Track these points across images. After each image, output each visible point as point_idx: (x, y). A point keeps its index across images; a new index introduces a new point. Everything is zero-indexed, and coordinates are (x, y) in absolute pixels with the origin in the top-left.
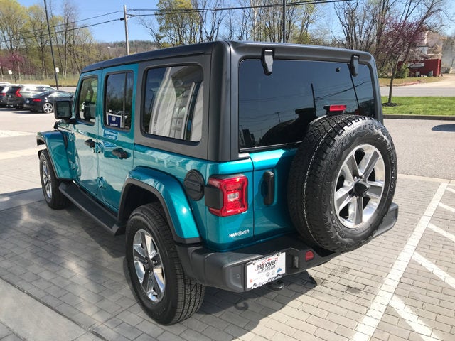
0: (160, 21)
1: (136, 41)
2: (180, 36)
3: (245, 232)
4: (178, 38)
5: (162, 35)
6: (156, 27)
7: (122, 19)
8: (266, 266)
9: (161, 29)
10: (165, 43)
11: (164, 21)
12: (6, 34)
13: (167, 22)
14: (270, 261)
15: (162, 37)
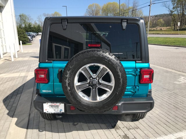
0: (174, 4)
1: (164, 14)
2: (183, 10)
3: (49, 91)
4: (182, 11)
5: (174, 11)
6: (171, 7)
7: (149, 6)
8: (54, 106)
9: (174, 8)
10: (174, 14)
11: (176, 4)
12: (112, 14)
13: (177, 5)
14: (56, 105)
15: (173, 12)
